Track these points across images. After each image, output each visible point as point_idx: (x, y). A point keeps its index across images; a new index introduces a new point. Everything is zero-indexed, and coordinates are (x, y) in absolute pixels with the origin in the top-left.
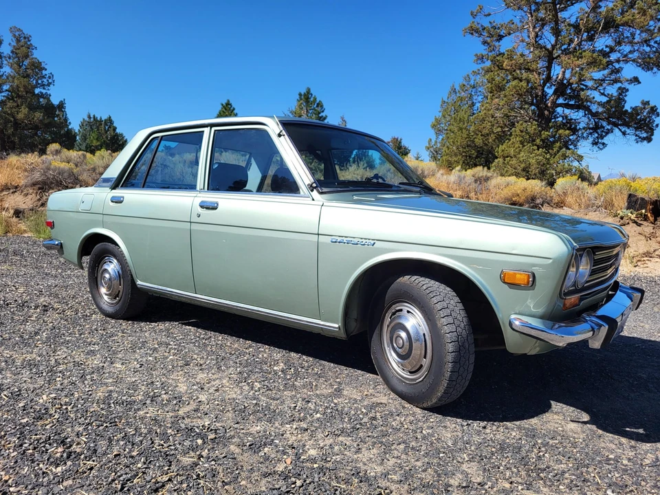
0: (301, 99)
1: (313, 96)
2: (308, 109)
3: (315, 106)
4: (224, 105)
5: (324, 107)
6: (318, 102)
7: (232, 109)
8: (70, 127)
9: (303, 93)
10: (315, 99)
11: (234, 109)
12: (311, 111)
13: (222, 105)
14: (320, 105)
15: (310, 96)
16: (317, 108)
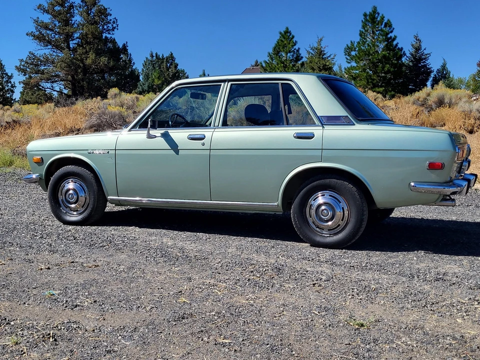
0: (366, 20)
1: (381, 15)
2: (375, 30)
3: (383, 26)
4: (283, 33)
5: (393, 26)
6: (386, 21)
7: (291, 36)
8: (134, 67)
9: (368, 13)
10: (383, 18)
12: (377, 33)
13: (281, 33)
14: (388, 24)
15: (377, 15)
16: (384, 29)
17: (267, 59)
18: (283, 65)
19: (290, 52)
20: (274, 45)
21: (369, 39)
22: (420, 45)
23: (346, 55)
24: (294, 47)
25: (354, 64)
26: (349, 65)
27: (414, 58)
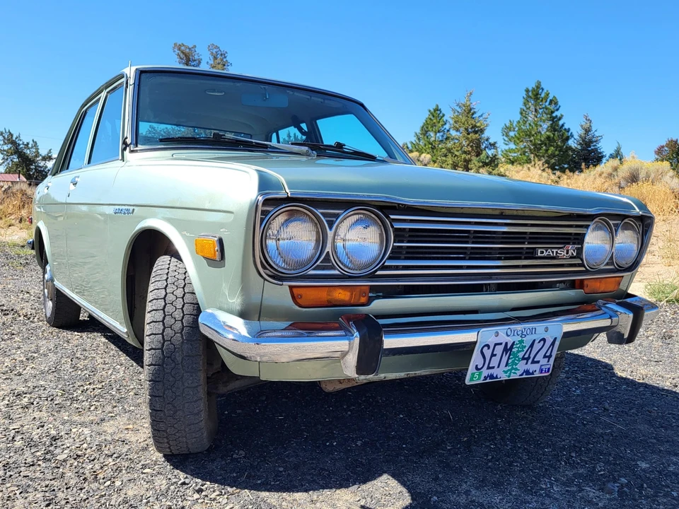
0: (529, 97)
1: (545, 91)
2: (538, 108)
3: (547, 103)
4: (432, 110)
5: (559, 104)
6: (551, 97)
7: (441, 115)
9: (530, 89)
10: (547, 95)
11: (444, 115)
12: (540, 111)
13: (430, 111)
14: (554, 102)
15: (541, 91)
16: (549, 106)
17: (414, 139)
18: (430, 146)
19: (439, 132)
20: (422, 125)
21: (531, 118)
22: (590, 126)
23: (503, 135)
24: (445, 127)
25: (512, 146)
26: (507, 147)
27: (583, 141)
